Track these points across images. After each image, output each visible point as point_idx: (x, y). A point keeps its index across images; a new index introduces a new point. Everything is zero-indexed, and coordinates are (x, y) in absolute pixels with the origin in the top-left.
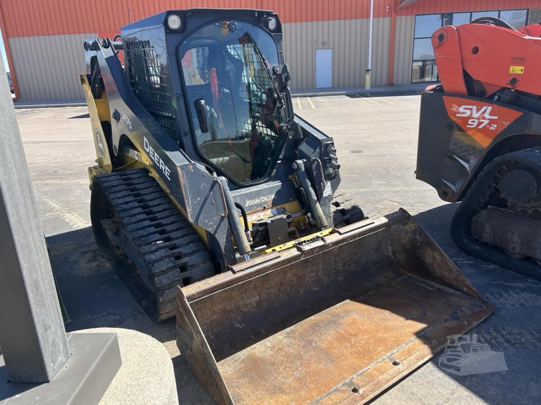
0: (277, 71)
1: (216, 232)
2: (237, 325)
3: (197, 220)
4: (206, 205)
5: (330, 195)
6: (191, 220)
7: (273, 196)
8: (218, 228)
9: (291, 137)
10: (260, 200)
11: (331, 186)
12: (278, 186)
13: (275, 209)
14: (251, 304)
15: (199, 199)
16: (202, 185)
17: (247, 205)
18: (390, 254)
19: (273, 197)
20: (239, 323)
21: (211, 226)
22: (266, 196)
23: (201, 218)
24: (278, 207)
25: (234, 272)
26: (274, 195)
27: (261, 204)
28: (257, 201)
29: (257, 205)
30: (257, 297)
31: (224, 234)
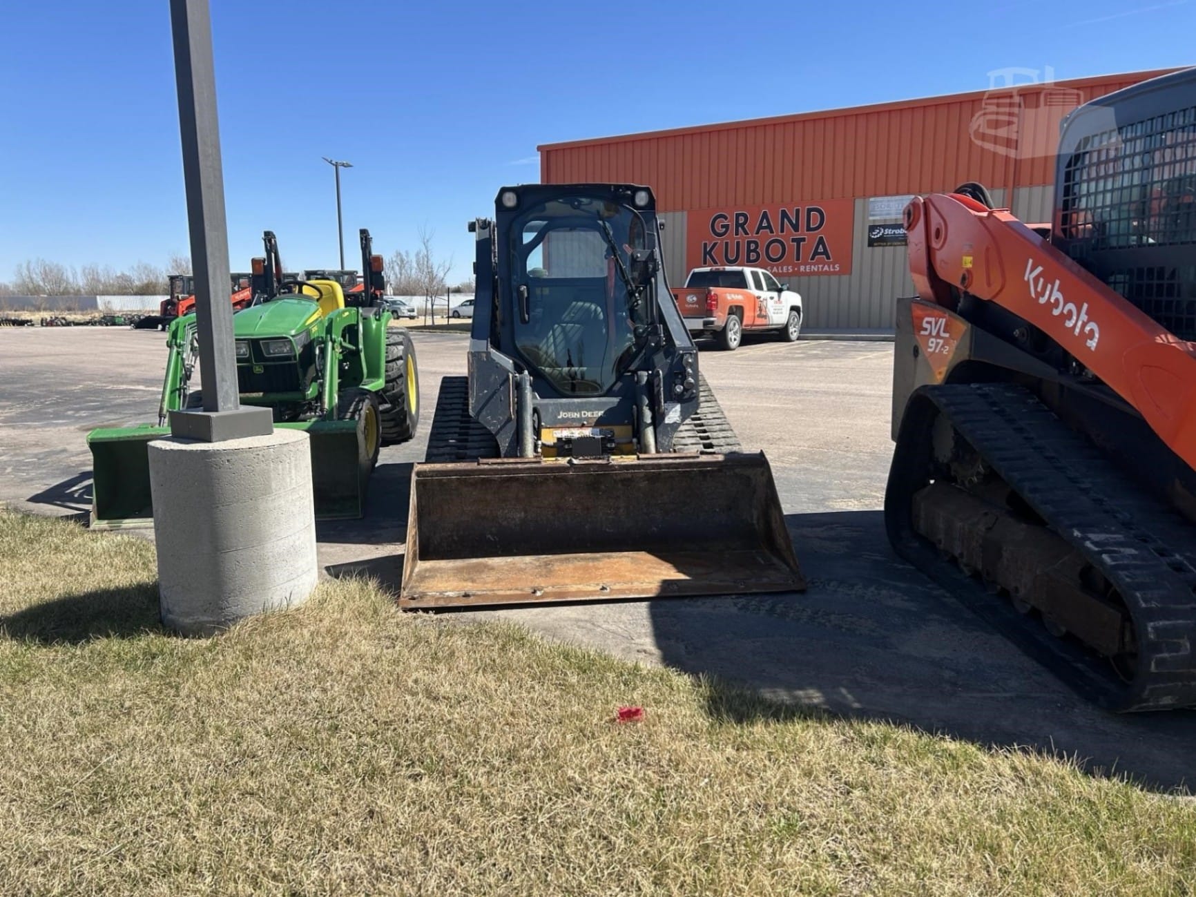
0: (637, 257)
1: (498, 432)
2: (489, 536)
3: (478, 413)
4: (493, 400)
5: (675, 423)
6: (471, 413)
7: (600, 413)
8: (501, 429)
9: (653, 344)
10: (581, 415)
11: (681, 411)
12: (613, 403)
13: (598, 430)
14: (514, 519)
15: (486, 391)
16: (493, 377)
17: (560, 417)
18: (755, 522)
19: (600, 415)
20: (491, 534)
21: (494, 425)
22: (591, 411)
23: (484, 413)
24: (604, 428)
25: (479, 464)
26: (602, 412)
27: (580, 419)
28: (576, 415)
29: (574, 420)
30: (523, 513)
31: (508, 437)
